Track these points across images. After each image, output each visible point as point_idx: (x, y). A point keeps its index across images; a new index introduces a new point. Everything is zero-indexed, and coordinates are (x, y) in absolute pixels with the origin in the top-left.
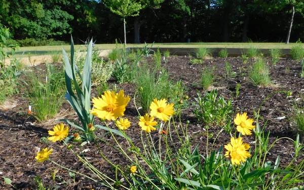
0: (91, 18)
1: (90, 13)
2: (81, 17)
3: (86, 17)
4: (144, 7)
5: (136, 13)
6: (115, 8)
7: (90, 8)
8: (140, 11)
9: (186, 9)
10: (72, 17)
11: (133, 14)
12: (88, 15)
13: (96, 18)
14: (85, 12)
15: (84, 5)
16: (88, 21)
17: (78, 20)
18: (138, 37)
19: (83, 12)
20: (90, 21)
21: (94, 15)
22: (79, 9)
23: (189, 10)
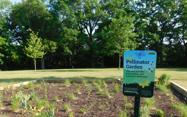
0: (15, 56)
1: (14, 53)
2: (9, 55)
3: (12, 56)
4: (45, 53)
5: (41, 56)
6: (30, 54)
7: (14, 51)
8: (43, 55)
9: (69, 52)
10: (3, 56)
11: (40, 57)
12: (13, 54)
13: (18, 56)
14: (11, 53)
15: (11, 49)
16: (13, 58)
17: (7, 57)
18: (43, 66)
19: (10, 52)
20: (15, 58)
21: (17, 54)
22: (7, 51)
23: (71, 52)
